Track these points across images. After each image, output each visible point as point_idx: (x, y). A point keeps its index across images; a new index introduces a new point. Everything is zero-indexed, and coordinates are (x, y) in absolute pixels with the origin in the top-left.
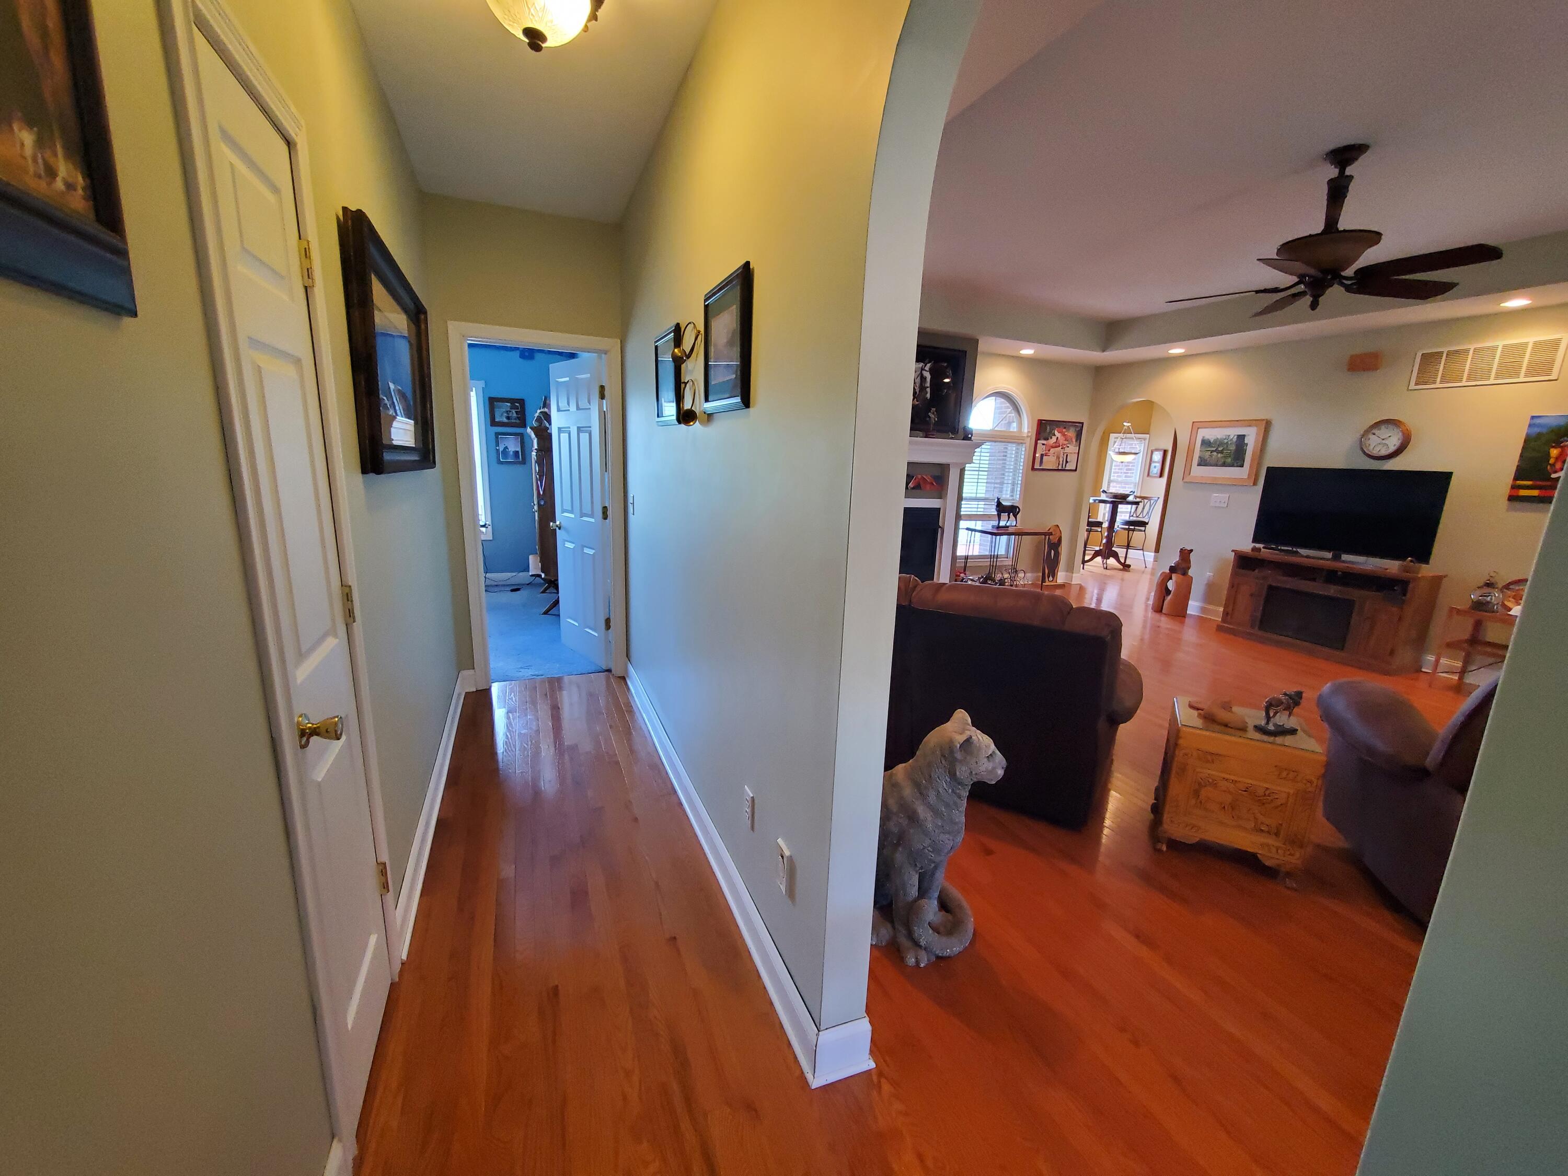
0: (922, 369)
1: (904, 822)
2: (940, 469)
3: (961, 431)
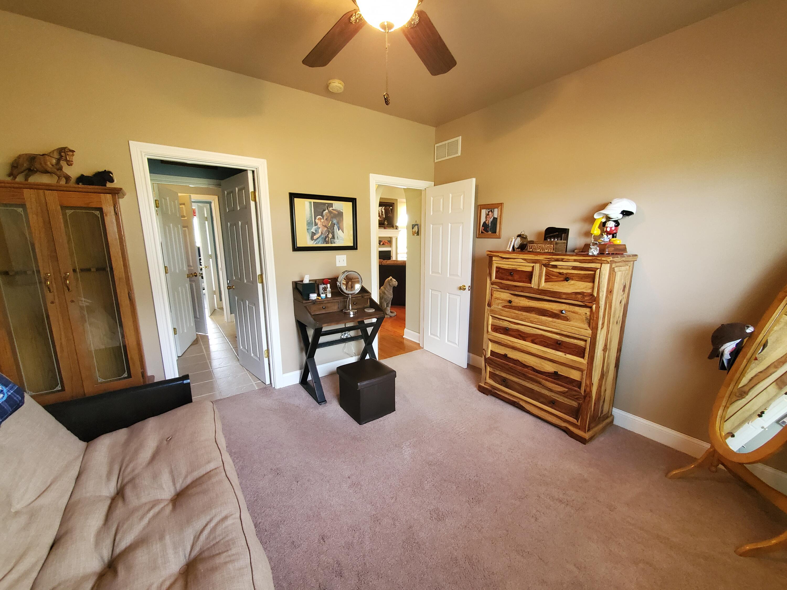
0: (382, 209)
1: (383, 294)
2: (389, 238)
3: (395, 227)
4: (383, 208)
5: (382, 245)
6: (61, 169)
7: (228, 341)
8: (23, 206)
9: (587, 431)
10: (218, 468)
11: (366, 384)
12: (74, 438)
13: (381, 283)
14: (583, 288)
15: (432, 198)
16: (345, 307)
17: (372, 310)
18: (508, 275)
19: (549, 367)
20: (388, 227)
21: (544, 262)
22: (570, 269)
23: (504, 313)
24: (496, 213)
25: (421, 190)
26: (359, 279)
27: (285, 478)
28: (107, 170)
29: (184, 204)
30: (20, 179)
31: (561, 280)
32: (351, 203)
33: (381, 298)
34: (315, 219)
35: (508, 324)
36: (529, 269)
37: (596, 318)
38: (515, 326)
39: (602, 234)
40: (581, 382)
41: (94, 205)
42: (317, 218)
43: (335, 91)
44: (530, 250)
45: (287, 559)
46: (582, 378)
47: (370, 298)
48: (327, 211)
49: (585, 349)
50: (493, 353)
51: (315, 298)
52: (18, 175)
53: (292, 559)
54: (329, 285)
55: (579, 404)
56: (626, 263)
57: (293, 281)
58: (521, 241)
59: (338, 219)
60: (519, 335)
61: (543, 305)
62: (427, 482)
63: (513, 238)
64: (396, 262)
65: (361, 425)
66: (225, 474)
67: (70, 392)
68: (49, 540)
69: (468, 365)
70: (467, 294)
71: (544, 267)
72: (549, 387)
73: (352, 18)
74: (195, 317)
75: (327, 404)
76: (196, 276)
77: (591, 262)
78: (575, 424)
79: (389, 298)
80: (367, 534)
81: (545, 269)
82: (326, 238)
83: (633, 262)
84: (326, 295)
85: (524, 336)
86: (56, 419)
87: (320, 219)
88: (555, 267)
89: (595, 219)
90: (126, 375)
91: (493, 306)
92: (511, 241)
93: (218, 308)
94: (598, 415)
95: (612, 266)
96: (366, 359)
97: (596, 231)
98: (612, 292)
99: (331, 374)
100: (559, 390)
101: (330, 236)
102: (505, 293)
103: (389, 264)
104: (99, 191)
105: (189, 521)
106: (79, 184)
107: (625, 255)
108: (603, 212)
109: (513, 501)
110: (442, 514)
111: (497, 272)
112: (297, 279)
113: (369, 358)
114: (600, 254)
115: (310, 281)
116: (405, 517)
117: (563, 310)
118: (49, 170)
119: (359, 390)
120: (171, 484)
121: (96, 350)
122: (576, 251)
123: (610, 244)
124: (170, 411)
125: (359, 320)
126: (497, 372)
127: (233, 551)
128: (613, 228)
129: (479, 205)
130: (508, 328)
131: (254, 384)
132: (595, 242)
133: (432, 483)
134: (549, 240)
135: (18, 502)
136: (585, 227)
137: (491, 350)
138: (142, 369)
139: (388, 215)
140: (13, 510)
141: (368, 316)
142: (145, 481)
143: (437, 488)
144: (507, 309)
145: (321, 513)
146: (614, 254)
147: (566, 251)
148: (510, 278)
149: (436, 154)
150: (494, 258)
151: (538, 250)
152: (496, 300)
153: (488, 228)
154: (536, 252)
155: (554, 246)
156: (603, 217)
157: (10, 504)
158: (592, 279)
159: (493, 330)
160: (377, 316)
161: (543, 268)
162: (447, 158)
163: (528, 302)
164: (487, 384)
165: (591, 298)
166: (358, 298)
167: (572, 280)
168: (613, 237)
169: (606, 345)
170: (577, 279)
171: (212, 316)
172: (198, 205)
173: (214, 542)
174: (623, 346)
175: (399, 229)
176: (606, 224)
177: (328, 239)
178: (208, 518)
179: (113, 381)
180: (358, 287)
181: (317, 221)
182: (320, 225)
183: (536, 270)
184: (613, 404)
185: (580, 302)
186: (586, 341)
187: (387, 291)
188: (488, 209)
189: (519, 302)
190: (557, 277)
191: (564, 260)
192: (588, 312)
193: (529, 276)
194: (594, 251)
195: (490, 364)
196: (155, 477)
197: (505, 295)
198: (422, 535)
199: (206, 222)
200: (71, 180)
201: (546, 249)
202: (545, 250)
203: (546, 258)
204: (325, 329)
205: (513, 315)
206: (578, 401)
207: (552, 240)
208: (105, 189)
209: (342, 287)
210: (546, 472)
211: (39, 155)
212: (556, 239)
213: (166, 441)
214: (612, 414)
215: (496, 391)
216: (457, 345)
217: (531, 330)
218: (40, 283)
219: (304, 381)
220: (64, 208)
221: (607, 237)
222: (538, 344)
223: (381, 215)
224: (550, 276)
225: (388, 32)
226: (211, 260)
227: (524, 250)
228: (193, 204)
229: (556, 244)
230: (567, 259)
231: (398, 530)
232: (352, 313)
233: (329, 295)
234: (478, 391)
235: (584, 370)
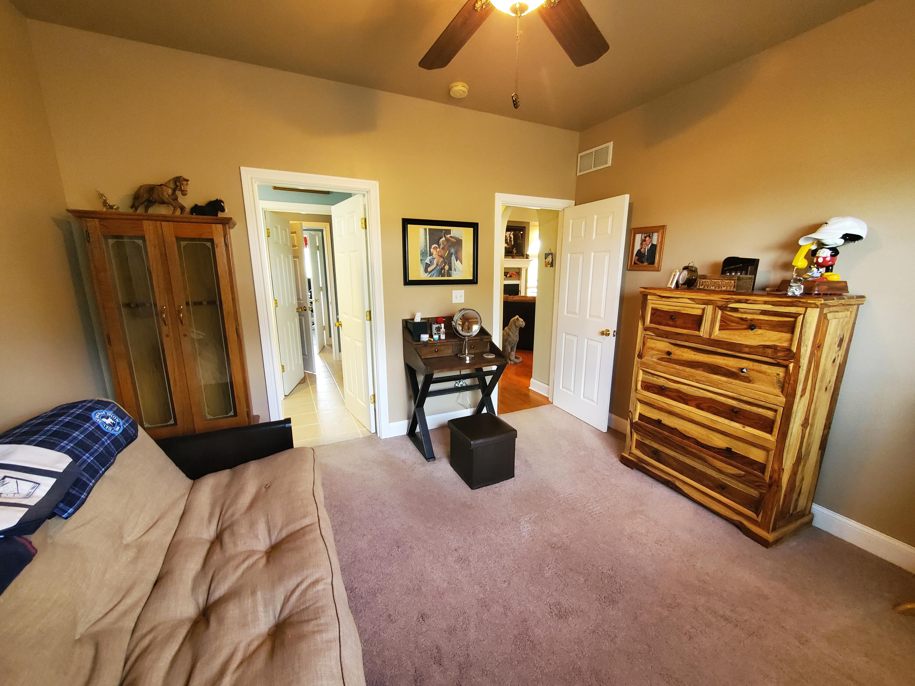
0: (510, 234)
1: (507, 337)
2: (518, 270)
3: (525, 256)
4: (512, 233)
5: (509, 277)
6: (176, 199)
7: (335, 382)
8: (143, 238)
9: (771, 530)
10: (313, 524)
11: (481, 443)
12: (182, 475)
13: (506, 323)
14: (775, 339)
15: (571, 221)
16: (461, 351)
17: (492, 356)
18: (667, 318)
19: (720, 442)
20: (517, 256)
21: (720, 304)
22: (757, 314)
23: (660, 367)
24: (655, 239)
25: (559, 211)
26: (477, 319)
27: (386, 541)
28: (219, 199)
29: (295, 233)
30: (140, 210)
31: (743, 328)
32: (472, 229)
33: (505, 341)
34: (430, 248)
35: (664, 382)
36: (698, 312)
37: (794, 381)
38: (674, 384)
39: (810, 267)
40: (765, 465)
41: (205, 236)
42: (432, 247)
43: (458, 96)
44: (700, 287)
45: (382, 634)
46: (767, 460)
47: (490, 341)
48: (444, 239)
49: (773, 422)
50: (641, 416)
51: (427, 340)
52: (138, 207)
53: (388, 635)
54: (443, 325)
55: (761, 494)
56: (846, 307)
57: (404, 319)
58: (688, 274)
59: (456, 247)
60: (680, 397)
61: (714, 360)
62: (548, 568)
63: (678, 271)
64: (524, 299)
65: (472, 490)
66: (320, 532)
67: (182, 427)
68: (153, 578)
69: (609, 428)
70: (611, 341)
71: (720, 311)
72: (718, 467)
73: (477, 3)
74: (304, 354)
75: (435, 461)
76: (305, 310)
77: (791, 305)
78: (753, 519)
79: (514, 341)
80: (472, 619)
81: (720, 312)
82: (442, 269)
83: (857, 306)
84: (440, 336)
85: (687, 398)
86: (166, 453)
87: (435, 248)
88: (736, 310)
89: (800, 246)
90: (232, 413)
91: (646, 358)
92: (674, 275)
93: (327, 345)
94: (789, 510)
95: (823, 311)
96: (482, 413)
97: (800, 262)
98: (821, 348)
99: (442, 427)
100: (732, 472)
101: (447, 267)
102: (662, 342)
103: (515, 300)
104: (210, 221)
105: (281, 579)
106: (193, 215)
107: (845, 295)
108: (814, 236)
109: (659, 609)
110: (564, 610)
111: (652, 314)
112: (408, 317)
113: (486, 412)
114: (806, 293)
115: (422, 319)
116: (519, 607)
117: (744, 369)
118: (165, 200)
119: (472, 450)
120: (267, 535)
121: (205, 386)
122: (767, 289)
123: (822, 281)
124: (271, 456)
125: (477, 367)
126: (647, 442)
127: (322, 621)
128: (828, 259)
129: (633, 229)
130: (664, 387)
131: (359, 431)
132: (798, 278)
133: (555, 570)
134: (728, 274)
135: (129, 535)
136: (785, 257)
137: (640, 413)
138: (247, 408)
139: (518, 241)
140: (125, 542)
141: (486, 363)
142: (242, 529)
143: (560, 578)
144: (664, 363)
145: (423, 587)
146: (827, 294)
147: (753, 289)
148: (671, 323)
149: (579, 165)
150: (649, 297)
151: (711, 288)
152: (650, 350)
153: (644, 257)
154: (709, 290)
155: (735, 282)
156: (813, 243)
157: (121, 537)
158: (791, 328)
159: (643, 388)
160: (498, 363)
161: (718, 311)
162: (593, 170)
163: (694, 355)
164: (632, 455)
165: (788, 354)
166: (477, 341)
167: (760, 329)
168: (827, 270)
169: (806, 420)
170: (768, 328)
171: (321, 354)
172: (309, 233)
173: (304, 607)
174: (833, 421)
175: (530, 259)
176: (817, 253)
177: (444, 272)
178: (299, 579)
179: (221, 418)
180: (476, 328)
181: (432, 250)
182: (436, 255)
183: (708, 313)
184: (813, 497)
185: (769, 359)
186: (776, 411)
187: (512, 332)
188: (645, 234)
189: (681, 355)
190: (737, 324)
191: (749, 302)
192: (781, 372)
193: (697, 321)
194: (796, 290)
195: (637, 431)
196: (252, 525)
197: (663, 345)
198: (538, 631)
199: (318, 251)
200: (185, 210)
201: (724, 287)
202: (721, 288)
203: (723, 298)
204: (436, 376)
205: (672, 370)
206: (759, 490)
207: (734, 274)
208: (216, 219)
209: (458, 328)
210: (707, 577)
211: (158, 185)
212: (739, 274)
213: (265, 488)
214: (812, 511)
215: (644, 465)
216: (594, 402)
217: (697, 392)
218: (157, 315)
219: (411, 433)
220: (179, 239)
221: (818, 270)
222: (706, 410)
223: (509, 241)
224: (728, 322)
225: (521, 15)
226: (321, 292)
227: (692, 287)
228: (304, 232)
229: (739, 279)
230: (754, 300)
231: (509, 622)
232: (468, 358)
233: (443, 337)
234: (619, 462)
235: (771, 450)
